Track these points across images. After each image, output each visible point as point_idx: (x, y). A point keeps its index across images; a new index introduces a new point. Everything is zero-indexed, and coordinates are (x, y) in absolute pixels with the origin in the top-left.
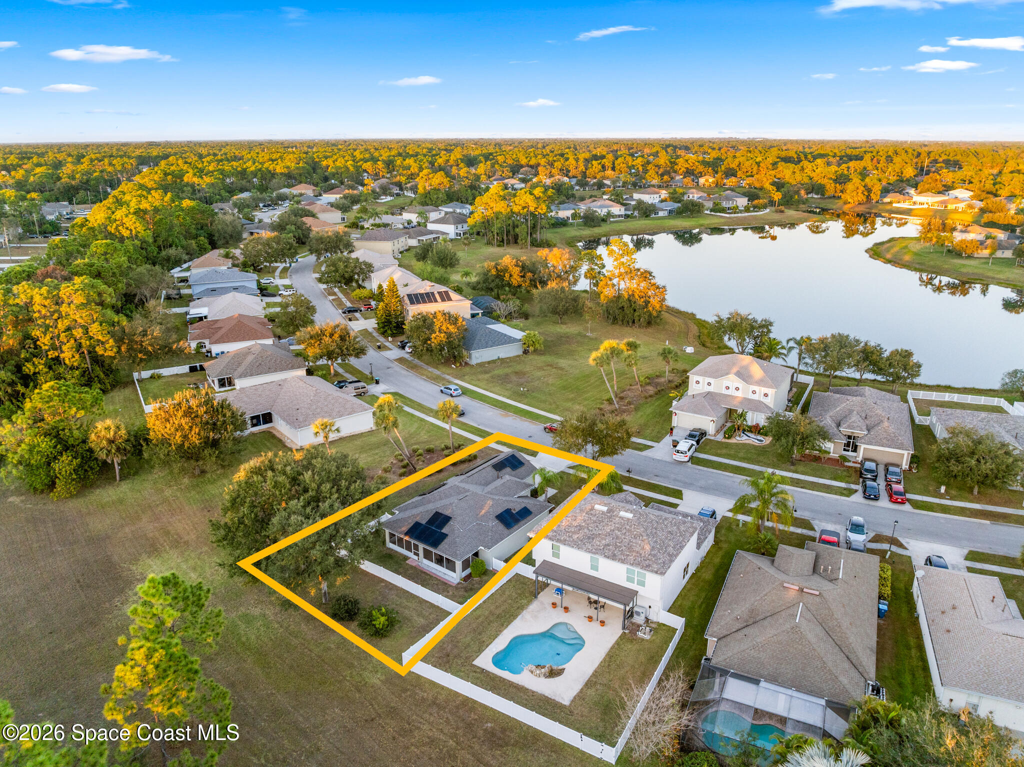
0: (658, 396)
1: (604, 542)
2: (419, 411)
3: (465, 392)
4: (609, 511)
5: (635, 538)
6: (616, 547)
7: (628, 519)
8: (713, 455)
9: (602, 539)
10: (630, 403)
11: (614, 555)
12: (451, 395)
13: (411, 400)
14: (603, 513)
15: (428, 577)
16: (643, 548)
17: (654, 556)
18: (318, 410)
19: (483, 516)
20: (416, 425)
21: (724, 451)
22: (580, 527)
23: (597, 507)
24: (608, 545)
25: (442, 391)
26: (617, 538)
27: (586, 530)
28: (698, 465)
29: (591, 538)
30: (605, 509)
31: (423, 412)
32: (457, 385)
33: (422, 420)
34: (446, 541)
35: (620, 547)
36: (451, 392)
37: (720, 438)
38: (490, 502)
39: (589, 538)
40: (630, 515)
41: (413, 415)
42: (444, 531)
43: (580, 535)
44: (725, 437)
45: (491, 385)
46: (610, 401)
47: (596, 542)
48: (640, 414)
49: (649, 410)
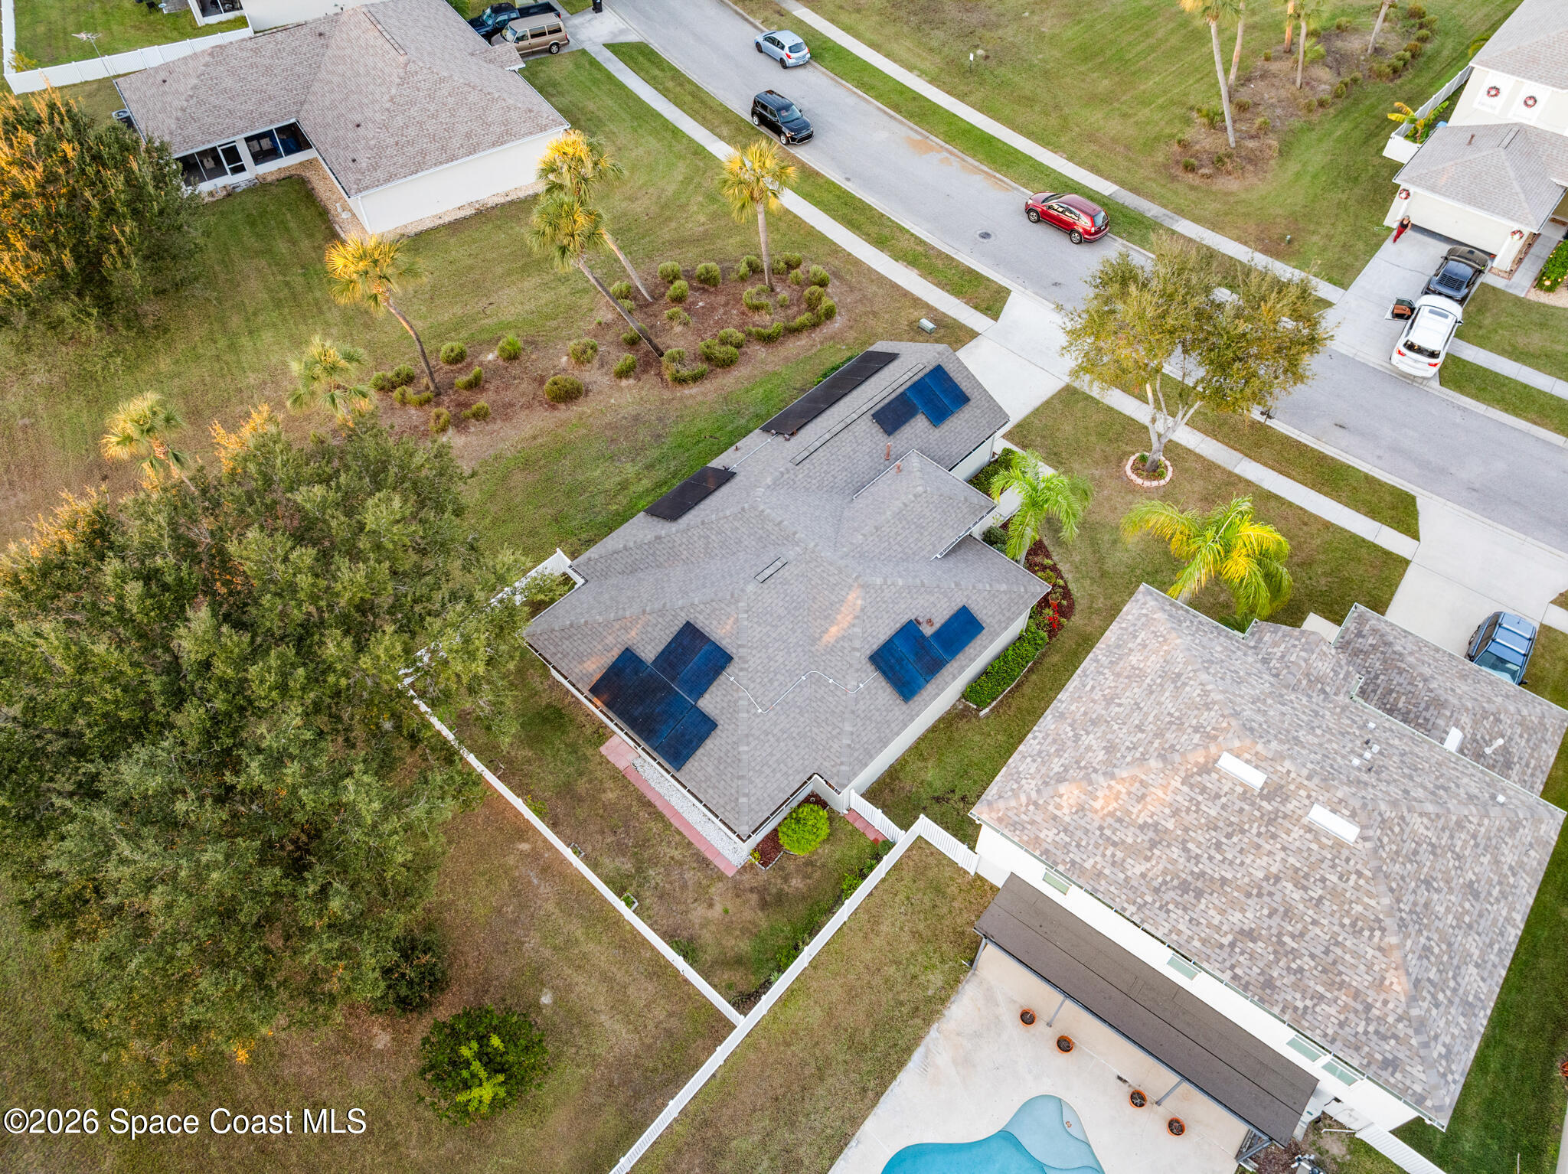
0: (1341, 104)
1: (1236, 917)
2: (693, 114)
3: (821, 52)
4: (1274, 791)
5: (1357, 933)
6: (1280, 950)
7: (1339, 844)
8: (1503, 352)
9: (1233, 903)
10: (1265, 130)
11: (1269, 984)
12: (783, 63)
13: (677, 76)
14: (1246, 794)
15: (655, 827)
16: (1380, 984)
17: (1420, 1026)
18: (412, 132)
19: (831, 650)
20: (681, 170)
21: (1536, 340)
22: (1157, 836)
23: (1228, 763)
24: (1251, 935)
25: (758, 45)
26: (1288, 914)
27: (1175, 852)
28: (1460, 389)
29: (1193, 888)
30: (1256, 779)
31: (704, 122)
32: (800, 26)
33: (699, 151)
34: (709, 744)
35: (1295, 954)
36: (783, 54)
37: (1522, 285)
38: (855, 599)
39: (1184, 888)
40: (1347, 831)
41: (676, 132)
42: (708, 703)
43: (1156, 867)
44: (1539, 283)
45: (889, 30)
46: (1214, 122)
47: (1209, 909)
48: (1293, 167)
49: (1315, 155)
